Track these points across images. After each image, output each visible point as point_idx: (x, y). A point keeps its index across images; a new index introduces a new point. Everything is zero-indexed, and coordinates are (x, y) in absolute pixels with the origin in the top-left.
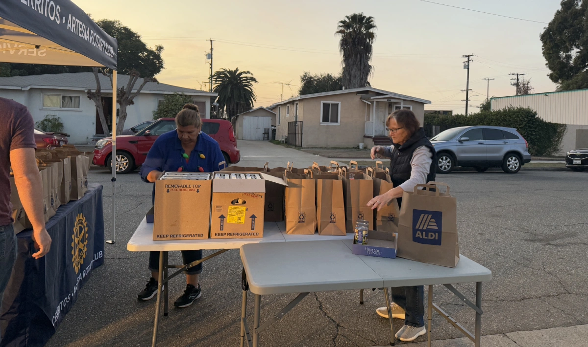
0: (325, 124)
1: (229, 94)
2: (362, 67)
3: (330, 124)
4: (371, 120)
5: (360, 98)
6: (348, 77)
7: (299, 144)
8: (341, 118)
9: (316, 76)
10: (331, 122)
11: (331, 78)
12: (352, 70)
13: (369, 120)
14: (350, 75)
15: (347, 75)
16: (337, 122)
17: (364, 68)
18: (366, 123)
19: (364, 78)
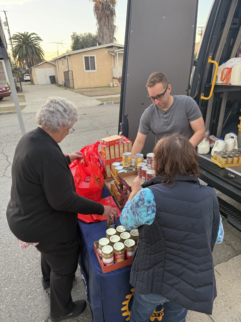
0: (88, 71)
1: (25, 52)
2: (110, 27)
3: (90, 71)
4: (116, 67)
5: (108, 52)
6: (102, 35)
7: (73, 87)
8: (97, 66)
9: (81, 35)
10: (91, 70)
11: (91, 36)
12: (104, 30)
13: (115, 67)
14: (103, 34)
15: (101, 34)
16: (95, 69)
17: (111, 28)
18: (113, 69)
19: (112, 35)
